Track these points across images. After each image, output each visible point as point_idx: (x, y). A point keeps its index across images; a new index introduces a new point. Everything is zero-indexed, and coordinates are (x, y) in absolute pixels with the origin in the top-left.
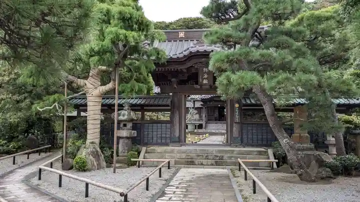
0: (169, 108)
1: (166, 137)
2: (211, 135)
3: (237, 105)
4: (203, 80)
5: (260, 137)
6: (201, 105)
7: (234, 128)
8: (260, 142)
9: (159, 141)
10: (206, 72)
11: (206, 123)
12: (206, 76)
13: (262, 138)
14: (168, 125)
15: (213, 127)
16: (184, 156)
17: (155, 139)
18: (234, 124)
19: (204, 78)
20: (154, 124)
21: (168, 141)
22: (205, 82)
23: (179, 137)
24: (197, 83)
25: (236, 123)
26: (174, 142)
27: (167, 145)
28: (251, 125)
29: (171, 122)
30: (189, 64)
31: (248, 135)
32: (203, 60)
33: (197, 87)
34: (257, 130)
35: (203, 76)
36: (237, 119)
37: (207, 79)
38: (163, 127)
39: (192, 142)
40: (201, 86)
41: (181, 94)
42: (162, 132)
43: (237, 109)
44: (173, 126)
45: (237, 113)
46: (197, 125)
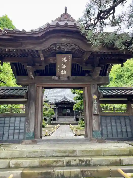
0: (25, 100)
1: (19, 133)
2: (60, 125)
3: (95, 97)
4: (61, 71)
5: (119, 130)
6: (55, 106)
7: (94, 121)
8: (120, 136)
9: (11, 138)
10: (64, 63)
11: (58, 117)
12: (64, 66)
13: (122, 131)
14: (23, 119)
15: (62, 120)
16: (36, 162)
17: (6, 135)
18: (93, 117)
19: (63, 69)
20: (6, 118)
21: (22, 137)
22: (63, 72)
23: (34, 133)
24: (55, 74)
25: (95, 115)
26: (27, 138)
27: (19, 142)
28: (109, 118)
29: (26, 115)
30: (46, 45)
31: (107, 128)
32: (64, 40)
33: (55, 78)
34: (116, 122)
35: (61, 67)
36: (96, 111)
37: (65, 69)
38: (16, 122)
39: (49, 134)
40: (59, 77)
41: (38, 85)
42: (15, 127)
43: (95, 100)
44: (28, 119)
45: (96, 105)
46: (52, 119)
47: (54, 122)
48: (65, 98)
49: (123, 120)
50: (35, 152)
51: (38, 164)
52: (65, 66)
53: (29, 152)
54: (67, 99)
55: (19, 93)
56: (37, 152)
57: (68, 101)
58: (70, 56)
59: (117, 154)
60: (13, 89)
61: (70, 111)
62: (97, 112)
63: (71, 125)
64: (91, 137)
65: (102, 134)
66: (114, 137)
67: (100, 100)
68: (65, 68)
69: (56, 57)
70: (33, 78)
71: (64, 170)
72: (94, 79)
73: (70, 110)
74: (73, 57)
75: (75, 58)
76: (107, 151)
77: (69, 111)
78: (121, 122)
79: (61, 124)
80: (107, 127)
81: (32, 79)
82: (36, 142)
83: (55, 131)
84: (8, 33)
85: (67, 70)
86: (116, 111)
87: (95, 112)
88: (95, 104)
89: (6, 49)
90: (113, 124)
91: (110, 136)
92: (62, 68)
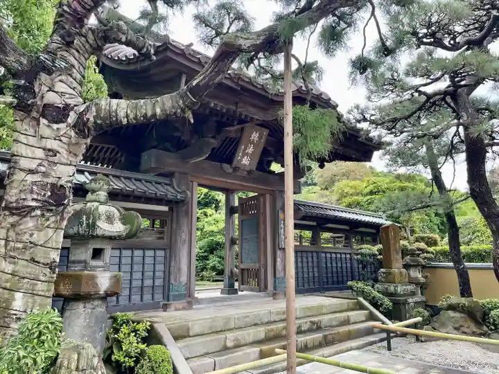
0: (167, 209)
3: (282, 215)
4: (243, 157)
5: (306, 275)
8: (306, 286)
9: (137, 299)
10: (253, 143)
12: (250, 150)
13: (309, 278)
14: (160, 253)
17: (125, 293)
18: (278, 252)
19: (247, 154)
20: (124, 252)
21: (159, 297)
22: (245, 161)
23: (187, 284)
25: (280, 249)
26: (177, 298)
29: (168, 245)
33: (228, 169)
35: (246, 149)
37: (251, 155)
38: (147, 260)
40: (235, 169)
41: (192, 179)
42: (143, 272)
49: (310, 259)
50: (245, 317)
51: (264, 334)
52: (253, 150)
53: (238, 319)
56: (248, 317)
58: (266, 132)
64: (272, 288)
68: (251, 152)
71: (308, 338)
74: (269, 135)
78: (308, 262)
82: (192, 305)
85: (253, 158)
86: (304, 244)
87: (281, 244)
92: (247, 152)
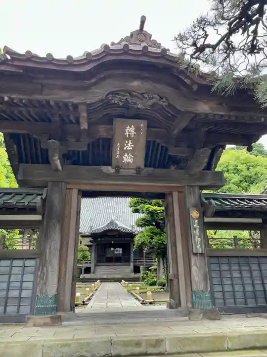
0: (38, 217)
1: (20, 298)
3: (195, 214)
4: (122, 155)
5: (249, 288)
6: (90, 241)
7: (194, 269)
8: (251, 303)
10: (130, 138)
11: (95, 266)
12: (129, 146)
13: (254, 292)
15: (103, 271)
18: (193, 259)
19: (127, 152)
22: (127, 159)
23: (57, 297)
25: (196, 254)
26: (40, 312)
27: (19, 320)
28: (226, 260)
30: (97, 94)
31: (222, 284)
32: (136, 84)
33: (108, 170)
34: (240, 271)
35: (122, 146)
36: (199, 247)
37: (132, 151)
38: (15, 270)
39: (84, 302)
40: (118, 169)
41: (69, 186)
42: (9, 283)
43: (196, 221)
44: (43, 264)
45: (197, 232)
46: (83, 268)
47: (87, 276)
48: (112, 223)
49: (255, 267)
50: (63, 346)
52: (132, 146)
53: (50, 347)
54: (117, 225)
55: (26, 201)
56: (69, 345)
57: (119, 230)
58: (143, 124)
59: (258, 345)
60: (10, 194)
61: (121, 252)
62: (201, 247)
63: (127, 282)
64: (190, 305)
65: (213, 298)
66: (239, 306)
67: (206, 220)
68: (131, 148)
69: (112, 125)
70: (60, 167)
72: (193, 175)
73: (121, 249)
74: (148, 126)
75: (152, 129)
76: (234, 338)
77: (119, 251)
78: (251, 271)
79: (103, 280)
80: (222, 281)
81: (57, 170)
82: (61, 321)
83: (93, 295)
84: (13, 59)
85: (135, 154)
87: (196, 248)
88: (195, 229)
89: (3, 98)
90: (236, 275)
91: (230, 302)
92: (125, 149)
